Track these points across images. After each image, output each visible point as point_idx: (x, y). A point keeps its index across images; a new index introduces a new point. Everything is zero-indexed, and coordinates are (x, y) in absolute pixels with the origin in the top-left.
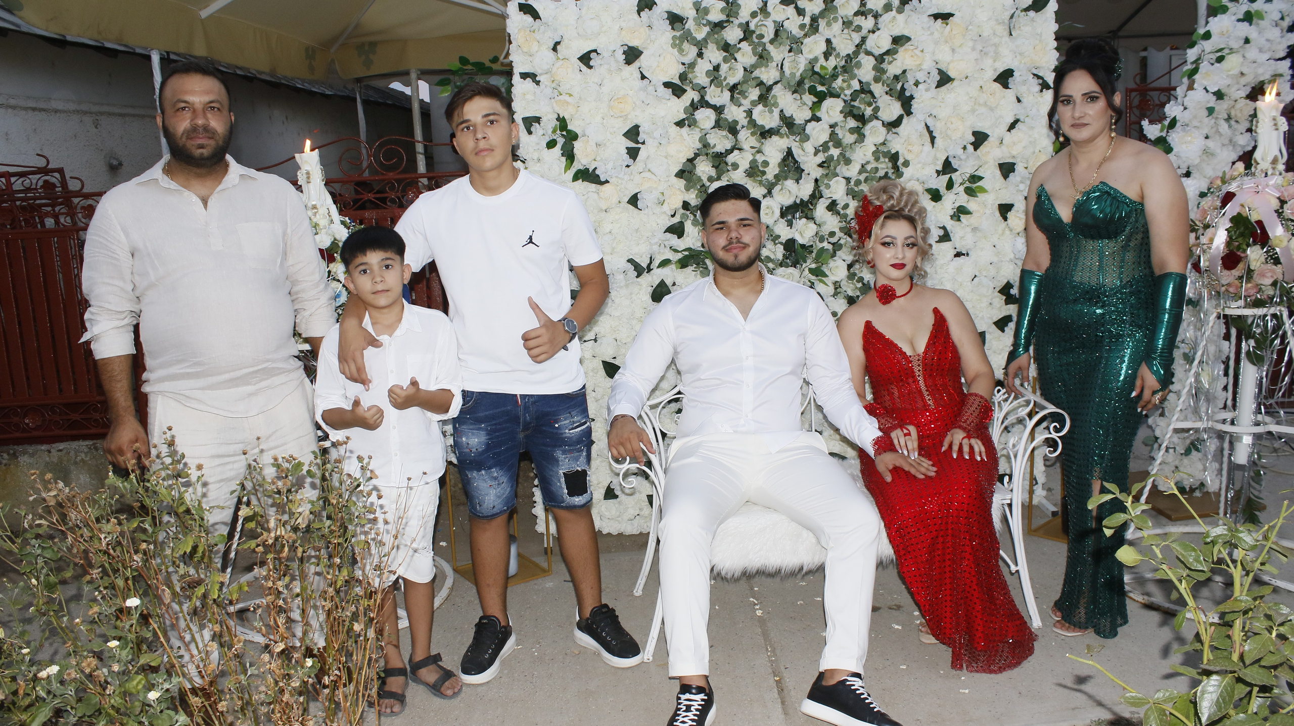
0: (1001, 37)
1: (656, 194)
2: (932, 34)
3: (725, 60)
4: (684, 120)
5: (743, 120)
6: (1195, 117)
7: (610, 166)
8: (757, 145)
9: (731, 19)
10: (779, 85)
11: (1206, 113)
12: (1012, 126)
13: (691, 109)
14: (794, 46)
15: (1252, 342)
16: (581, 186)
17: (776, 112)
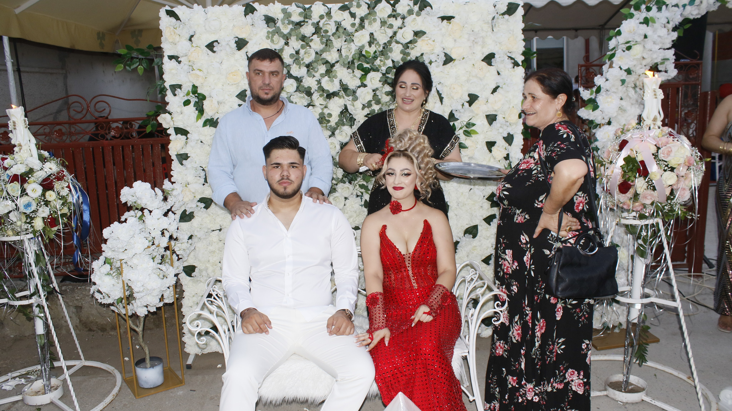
0: (487, 32)
2: (441, 29)
3: (303, 47)
5: (314, 87)
6: (613, 86)
8: (324, 103)
9: (306, 20)
10: (338, 63)
11: (620, 83)
12: (495, 90)
14: (348, 38)
15: (640, 242)
16: (209, 130)
17: (337, 82)
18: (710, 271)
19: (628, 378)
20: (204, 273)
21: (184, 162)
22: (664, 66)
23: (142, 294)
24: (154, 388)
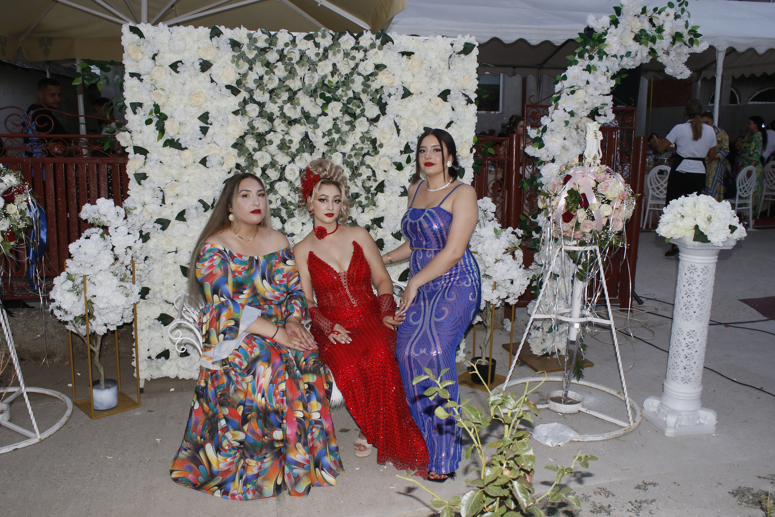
0: (444, 69)
1: (218, 158)
2: (400, 64)
3: (267, 73)
4: (238, 110)
5: (277, 112)
6: (558, 126)
7: (188, 138)
8: (285, 129)
9: (272, 47)
10: (301, 91)
11: (564, 124)
12: (449, 125)
13: (243, 104)
14: (312, 67)
15: (580, 267)
16: (169, 150)
17: (299, 109)
18: (639, 307)
19: (567, 392)
20: (158, 295)
21: (142, 182)
22: (603, 110)
23: (107, 311)
24: (108, 410)
